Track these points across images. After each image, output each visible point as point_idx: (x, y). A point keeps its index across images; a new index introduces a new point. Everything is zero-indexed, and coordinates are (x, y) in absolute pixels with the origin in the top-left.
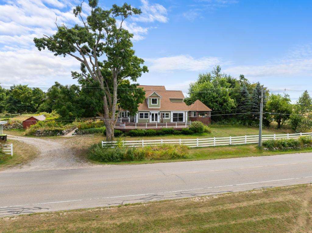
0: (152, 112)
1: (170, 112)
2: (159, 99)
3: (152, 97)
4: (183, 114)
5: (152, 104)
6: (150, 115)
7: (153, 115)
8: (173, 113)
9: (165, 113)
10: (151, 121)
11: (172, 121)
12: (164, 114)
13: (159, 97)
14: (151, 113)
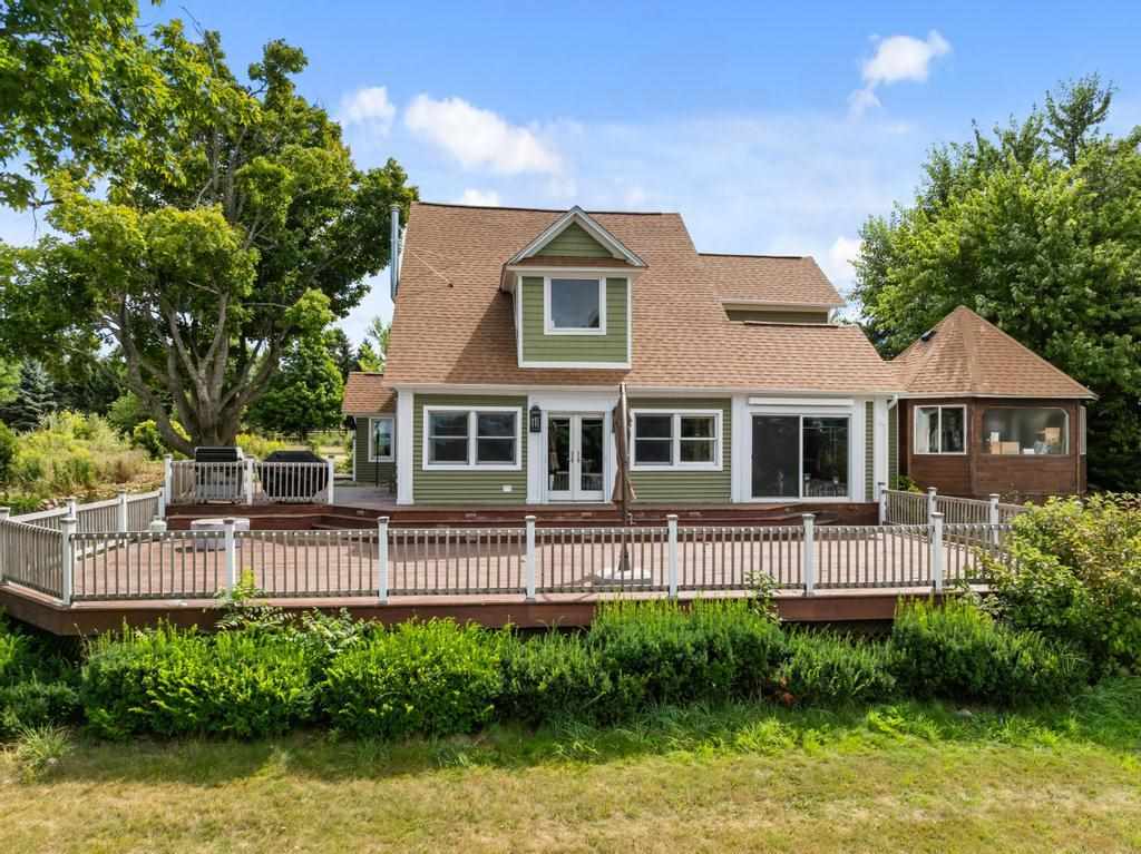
0: (553, 404)
1: (725, 403)
2: (617, 284)
3: (552, 261)
4: (843, 423)
5: (549, 328)
6: (535, 429)
7: (559, 428)
8: (756, 419)
9: (677, 415)
10: (538, 491)
11: (741, 490)
12: (662, 425)
13: (624, 263)
14: (536, 412)
